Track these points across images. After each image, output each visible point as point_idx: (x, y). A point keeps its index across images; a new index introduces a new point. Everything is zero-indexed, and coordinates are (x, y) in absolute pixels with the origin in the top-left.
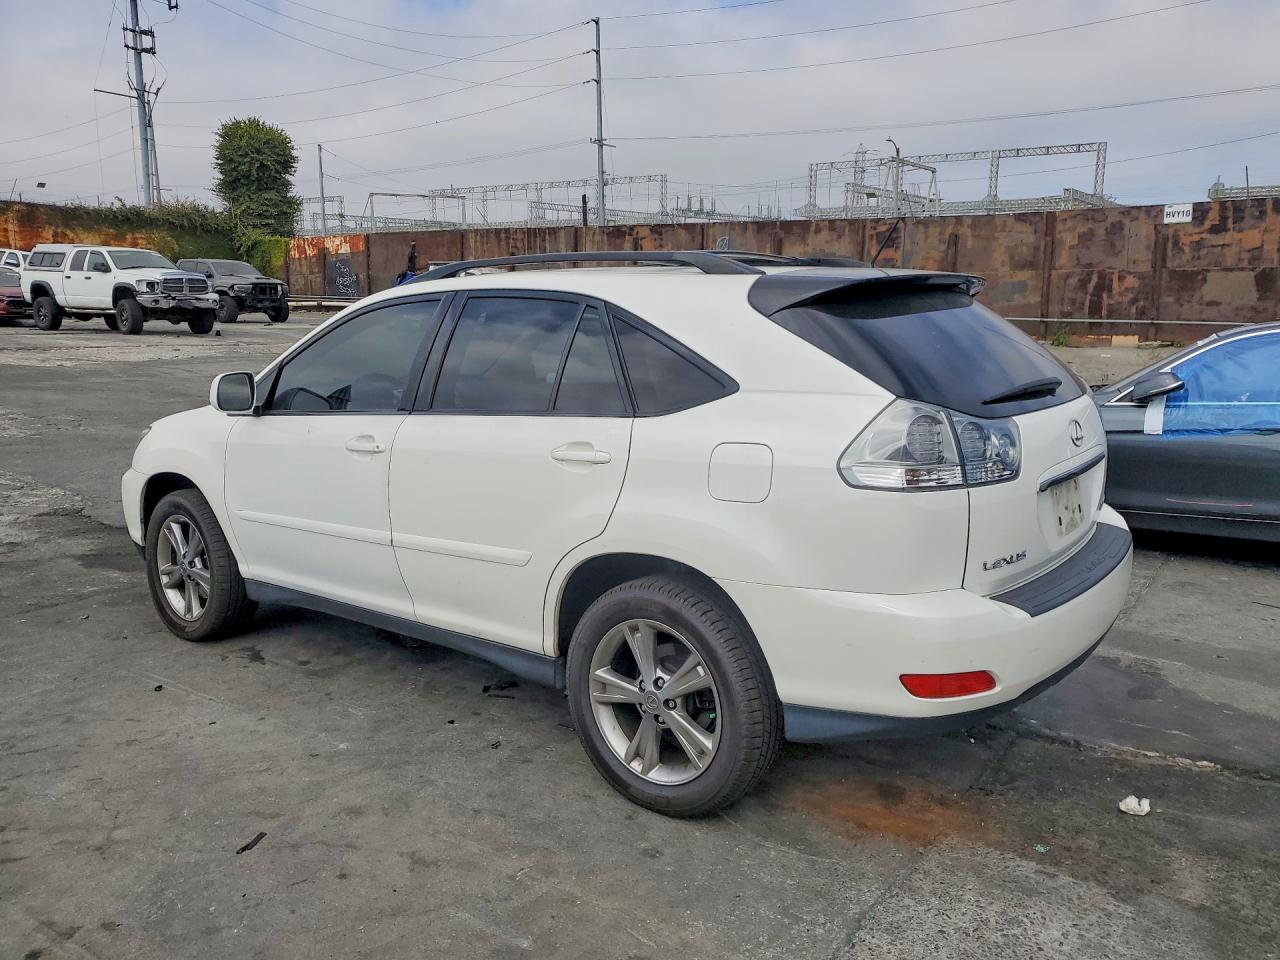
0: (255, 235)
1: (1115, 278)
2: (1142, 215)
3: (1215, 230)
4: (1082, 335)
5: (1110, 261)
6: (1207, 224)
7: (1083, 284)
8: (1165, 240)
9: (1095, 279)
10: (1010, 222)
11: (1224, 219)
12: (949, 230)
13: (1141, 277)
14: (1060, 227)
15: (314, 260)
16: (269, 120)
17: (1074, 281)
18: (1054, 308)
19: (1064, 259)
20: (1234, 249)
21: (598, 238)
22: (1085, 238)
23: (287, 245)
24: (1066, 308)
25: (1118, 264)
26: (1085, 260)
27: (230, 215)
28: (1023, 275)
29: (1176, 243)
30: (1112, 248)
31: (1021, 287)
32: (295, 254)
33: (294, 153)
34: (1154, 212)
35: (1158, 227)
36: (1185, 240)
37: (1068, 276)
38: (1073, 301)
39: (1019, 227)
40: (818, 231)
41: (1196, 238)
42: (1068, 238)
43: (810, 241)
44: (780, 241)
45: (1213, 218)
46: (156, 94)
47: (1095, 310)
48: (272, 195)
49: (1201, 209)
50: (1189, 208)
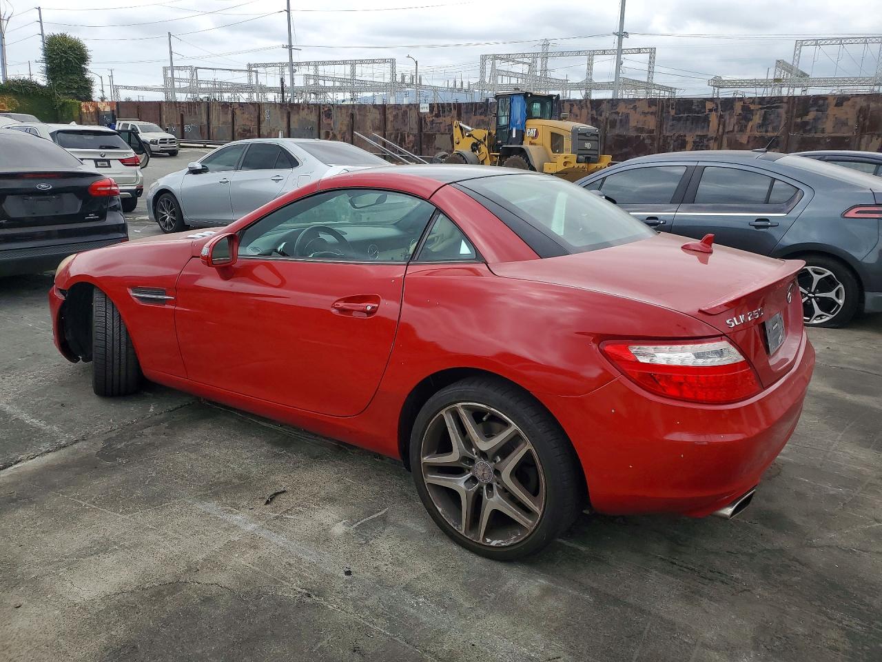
0: (63, 99)
1: (406, 136)
2: (413, 108)
3: (438, 116)
5: (403, 128)
6: (434, 114)
7: (397, 137)
8: (421, 119)
9: (399, 135)
10: (371, 108)
11: (439, 111)
12: (350, 112)
13: (415, 135)
14: (387, 112)
15: (93, 114)
16: (73, 35)
17: (394, 137)
19: (389, 126)
20: (443, 125)
21: (218, 108)
22: (396, 117)
23: (80, 105)
25: (408, 129)
27: (49, 88)
29: (425, 121)
30: (404, 123)
31: (377, 139)
32: (84, 110)
33: (89, 53)
34: (417, 106)
35: (419, 113)
36: (428, 120)
37: (391, 134)
39: (375, 110)
40: (303, 109)
41: (431, 119)
42: (390, 117)
43: (301, 114)
44: (289, 114)
45: (435, 109)
46: (8, 21)
48: (74, 77)
49: (432, 106)
50: (428, 105)
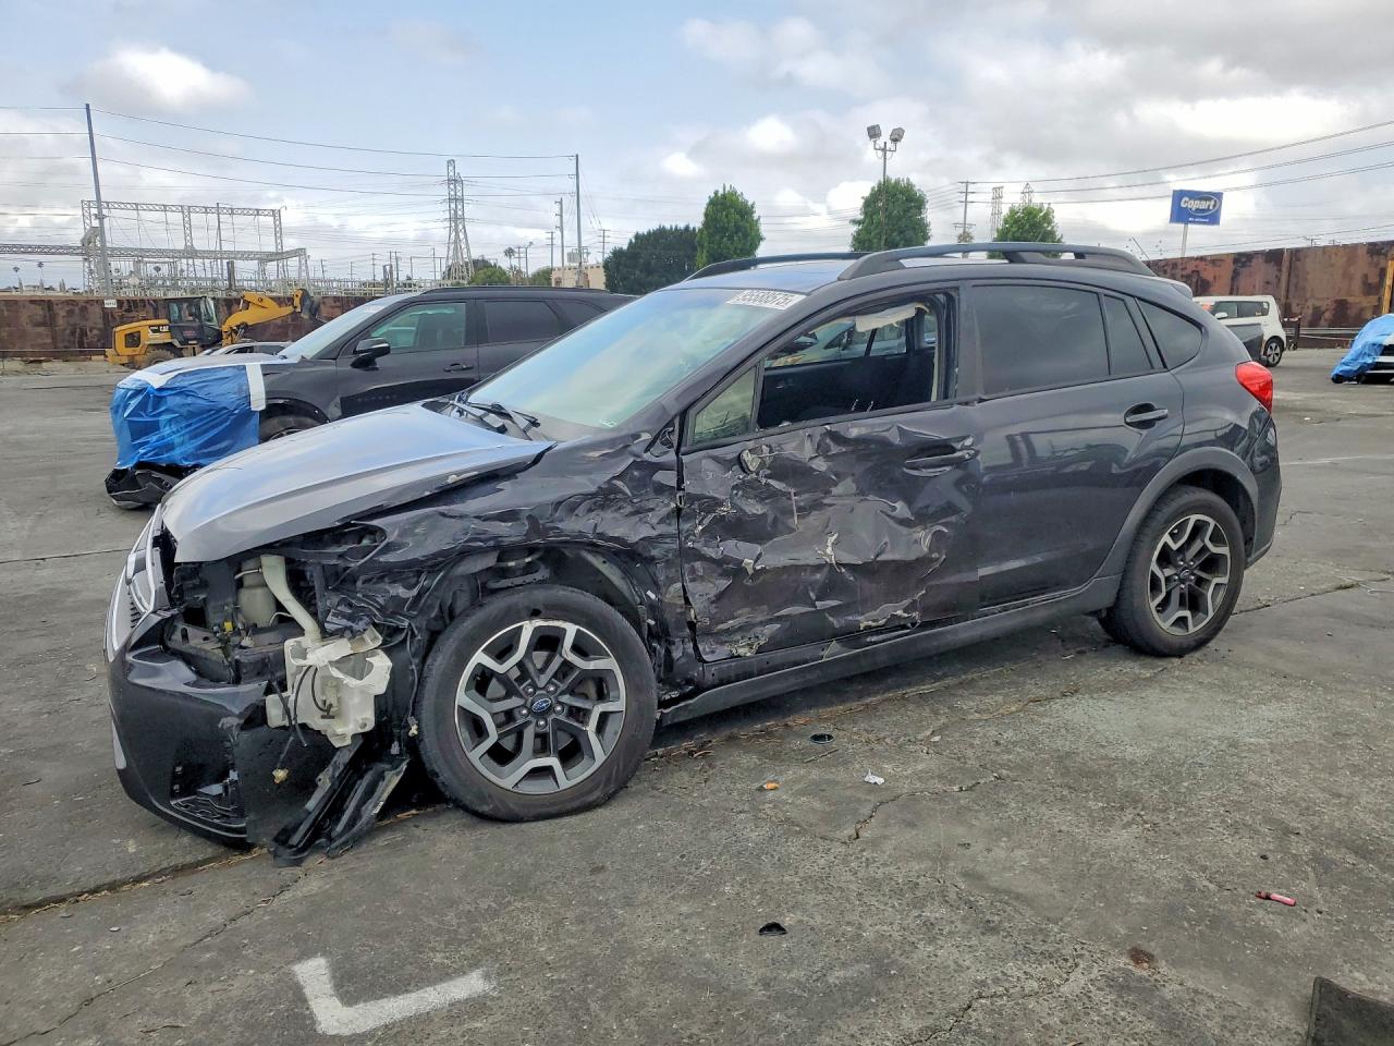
1: (88, 330)
2: (95, 304)
3: (129, 310)
4: (77, 356)
5: (83, 323)
6: (123, 309)
7: (73, 333)
8: (107, 314)
9: (78, 330)
10: (28, 304)
11: (130, 306)
13: (99, 329)
14: (55, 307)
17: (68, 332)
18: (60, 345)
19: (60, 321)
22: (70, 313)
24: (66, 344)
25: (89, 324)
26: (72, 323)
28: (41, 329)
29: (112, 314)
30: (83, 317)
31: (39, 335)
34: (100, 302)
35: (104, 309)
36: (116, 314)
37: (65, 330)
38: (69, 341)
39: (32, 306)
41: (120, 313)
42: (61, 312)
45: (126, 306)
47: (81, 345)
49: (120, 303)
50: (114, 301)
